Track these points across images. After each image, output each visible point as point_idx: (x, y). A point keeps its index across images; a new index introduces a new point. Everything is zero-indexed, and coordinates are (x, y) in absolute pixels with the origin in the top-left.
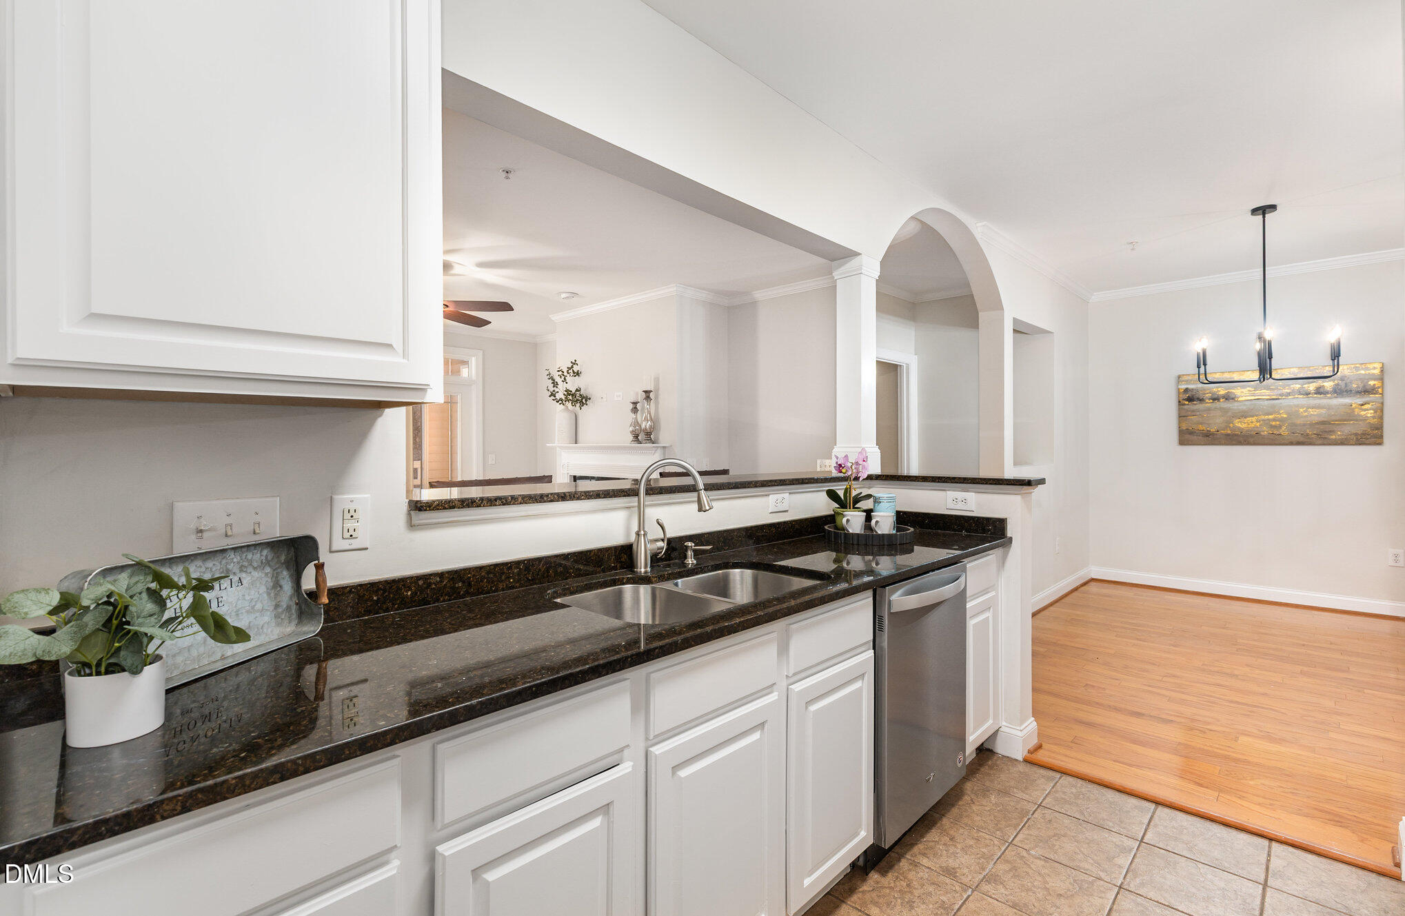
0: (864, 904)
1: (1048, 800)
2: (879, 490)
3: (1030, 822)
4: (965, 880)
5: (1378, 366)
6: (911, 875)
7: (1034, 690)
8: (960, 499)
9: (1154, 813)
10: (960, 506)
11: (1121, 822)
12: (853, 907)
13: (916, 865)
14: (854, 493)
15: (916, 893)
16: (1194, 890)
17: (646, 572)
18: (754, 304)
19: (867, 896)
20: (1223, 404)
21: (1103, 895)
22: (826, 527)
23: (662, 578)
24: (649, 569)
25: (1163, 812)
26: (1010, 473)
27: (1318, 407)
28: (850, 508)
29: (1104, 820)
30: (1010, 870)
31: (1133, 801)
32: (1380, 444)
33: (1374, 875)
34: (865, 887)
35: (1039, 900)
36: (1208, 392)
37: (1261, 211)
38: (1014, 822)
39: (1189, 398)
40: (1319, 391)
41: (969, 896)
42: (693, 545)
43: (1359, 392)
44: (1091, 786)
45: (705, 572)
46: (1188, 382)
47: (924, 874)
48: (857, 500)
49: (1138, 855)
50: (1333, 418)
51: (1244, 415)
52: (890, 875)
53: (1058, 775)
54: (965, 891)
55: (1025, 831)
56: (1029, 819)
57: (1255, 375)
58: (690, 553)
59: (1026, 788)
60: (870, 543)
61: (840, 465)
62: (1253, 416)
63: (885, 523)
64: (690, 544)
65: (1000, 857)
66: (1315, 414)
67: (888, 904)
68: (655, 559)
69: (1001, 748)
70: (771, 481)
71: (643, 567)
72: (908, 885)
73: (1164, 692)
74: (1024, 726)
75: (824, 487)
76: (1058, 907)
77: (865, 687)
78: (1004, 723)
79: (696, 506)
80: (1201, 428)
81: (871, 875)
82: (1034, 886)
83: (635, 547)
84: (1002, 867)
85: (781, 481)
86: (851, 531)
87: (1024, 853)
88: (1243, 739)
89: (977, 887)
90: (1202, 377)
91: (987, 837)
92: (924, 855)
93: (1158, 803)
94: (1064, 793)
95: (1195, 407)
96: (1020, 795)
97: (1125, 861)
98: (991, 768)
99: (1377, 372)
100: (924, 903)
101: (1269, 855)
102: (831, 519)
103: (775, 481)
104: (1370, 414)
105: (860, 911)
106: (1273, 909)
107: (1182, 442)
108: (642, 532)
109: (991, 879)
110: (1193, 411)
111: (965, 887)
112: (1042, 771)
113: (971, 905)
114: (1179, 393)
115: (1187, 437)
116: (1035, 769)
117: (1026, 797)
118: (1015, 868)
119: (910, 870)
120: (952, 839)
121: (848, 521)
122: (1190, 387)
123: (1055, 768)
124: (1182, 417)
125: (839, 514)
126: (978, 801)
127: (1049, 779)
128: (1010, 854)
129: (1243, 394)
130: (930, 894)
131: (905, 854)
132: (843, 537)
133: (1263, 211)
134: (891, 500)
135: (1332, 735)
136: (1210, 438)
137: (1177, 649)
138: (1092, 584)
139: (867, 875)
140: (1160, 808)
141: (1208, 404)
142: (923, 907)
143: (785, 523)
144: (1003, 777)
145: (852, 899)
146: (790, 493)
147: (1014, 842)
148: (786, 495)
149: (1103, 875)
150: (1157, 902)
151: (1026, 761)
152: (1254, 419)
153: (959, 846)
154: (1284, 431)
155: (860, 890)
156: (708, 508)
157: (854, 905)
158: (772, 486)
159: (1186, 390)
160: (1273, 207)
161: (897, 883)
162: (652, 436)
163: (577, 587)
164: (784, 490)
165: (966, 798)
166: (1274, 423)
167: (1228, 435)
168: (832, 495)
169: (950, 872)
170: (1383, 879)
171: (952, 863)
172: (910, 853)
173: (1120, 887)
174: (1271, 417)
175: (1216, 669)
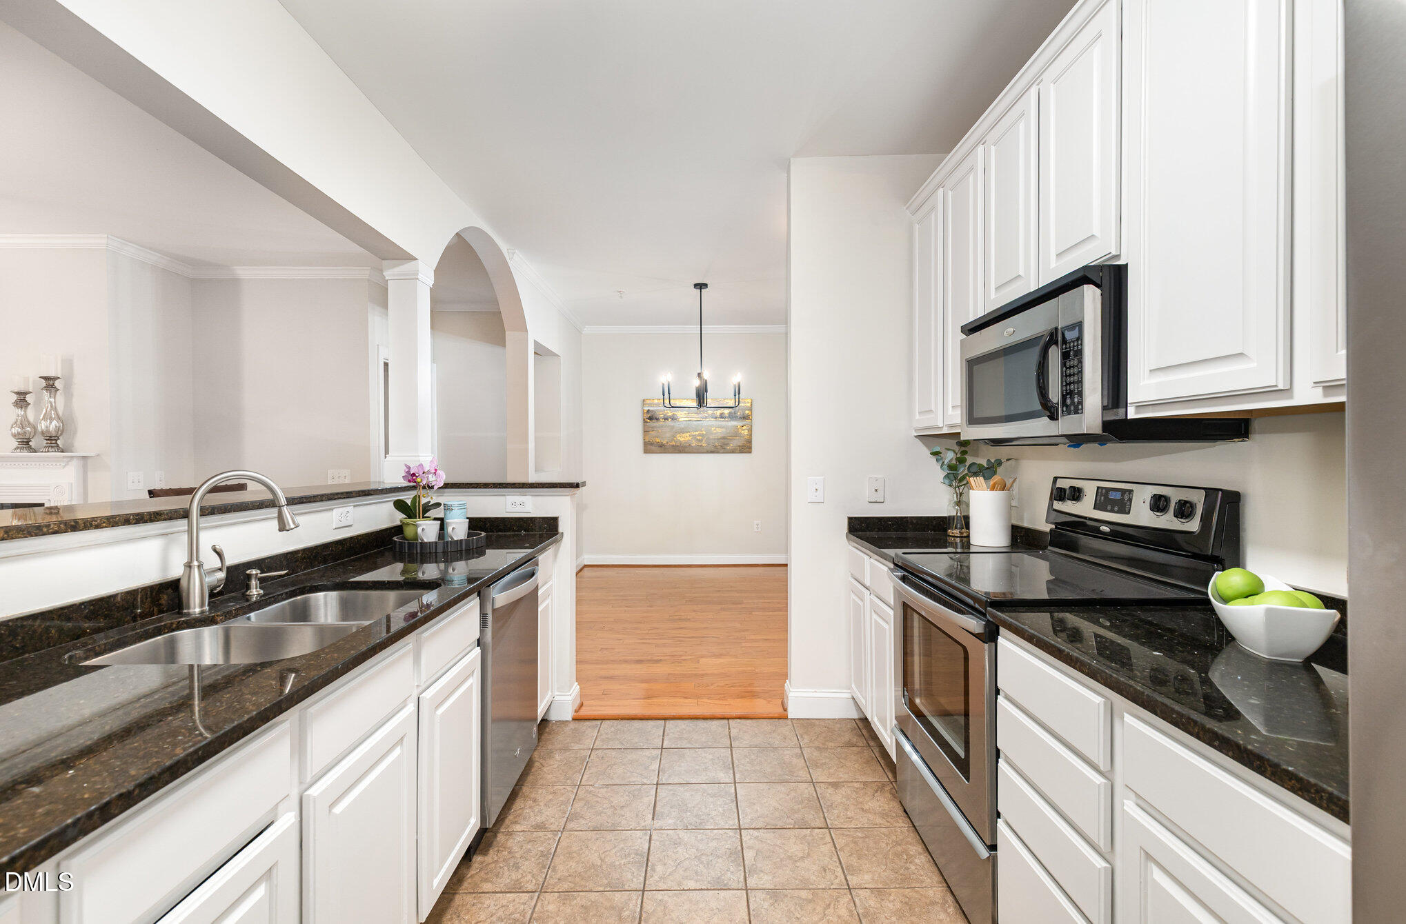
0: (476, 885)
1: (597, 742)
2: (448, 498)
3: (589, 764)
4: (553, 827)
5: (750, 401)
6: (509, 844)
7: (578, 662)
8: (518, 502)
9: (665, 727)
10: (519, 508)
11: (648, 740)
12: (466, 893)
13: (510, 834)
14: (424, 501)
15: (518, 855)
16: (697, 767)
17: (202, 612)
18: (235, 282)
19: (477, 878)
20: (670, 422)
21: (648, 794)
22: (395, 539)
23: (229, 616)
24: (207, 608)
25: (670, 724)
26: (532, 479)
27: (721, 427)
28: (419, 518)
29: (636, 743)
30: (585, 804)
31: (651, 723)
32: (750, 452)
33: (777, 720)
34: (472, 872)
35: (609, 817)
36: (661, 413)
37: (699, 287)
38: (578, 768)
39: (650, 417)
40: (722, 416)
41: (560, 838)
42: (259, 572)
43: (741, 418)
44: (623, 722)
45: (279, 602)
46: (650, 405)
47: (519, 838)
48: (427, 508)
49: (662, 758)
50: (729, 435)
51: (682, 431)
52: (491, 852)
53: (599, 722)
54: (556, 835)
55: (587, 772)
56: (587, 762)
57: (694, 404)
58: (253, 582)
59: (580, 740)
60: (448, 551)
61: (414, 475)
62: (687, 432)
63: (458, 530)
64: (254, 572)
65: (574, 799)
66: (719, 432)
67: (497, 876)
68: (214, 595)
69: (553, 717)
70: (337, 494)
71: (196, 606)
72: (509, 852)
73: (650, 641)
74: (572, 691)
75: (392, 497)
76: (623, 816)
77: (474, 682)
78: (557, 693)
79: (275, 523)
80: (658, 440)
81: (474, 860)
82: (604, 809)
83: (184, 583)
84: (578, 805)
85: (347, 493)
86: (426, 541)
87: (591, 788)
88: (702, 660)
89: (564, 828)
90: (667, 401)
91: (561, 787)
92: (516, 823)
93: (665, 719)
94: (607, 734)
95: (655, 424)
96: (577, 747)
97: (655, 766)
98: (550, 733)
99: (749, 405)
100: (526, 860)
101: (729, 729)
102: (398, 530)
103: (342, 493)
104: (746, 432)
105: (474, 893)
106: (738, 760)
107: (646, 451)
108: (196, 563)
109: (572, 818)
110: (652, 427)
111: (555, 832)
112: (588, 723)
113: (563, 843)
114: (644, 413)
115: (650, 447)
116: (582, 723)
117: (581, 746)
118: (588, 802)
119: (507, 840)
120: (535, 801)
121: (423, 530)
122: (651, 409)
123: (597, 717)
124: (645, 432)
125: (408, 524)
126: (547, 764)
127: (594, 727)
128: (581, 793)
129: (682, 415)
130: (529, 851)
131: (499, 829)
132: (419, 546)
133: (701, 286)
134: (464, 507)
135: (744, 644)
136: (663, 448)
137: (652, 608)
138: (585, 569)
139: (471, 861)
140: (668, 722)
141: (661, 423)
142: (527, 863)
143: (352, 538)
144: (560, 738)
145: (463, 887)
146: (354, 506)
147: (582, 783)
148: (351, 509)
149: (645, 781)
150: (680, 784)
151: (574, 719)
152: (688, 434)
153: (542, 804)
154: (704, 444)
155: (469, 875)
156: (292, 526)
157: (466, 891)
158: (339, 498)
159: (648, 411)
160: (705, 285)
161: (500, 855)
162: (59, 442)
163: (105, 644)
164: (348, 503)
165: (537, 764)
166: (698, 438)
167: (673, 446)
168: (400, 505)
169: (541, 827)
170: (780, 720)
171: (539, 819)
172: (503, 827)
173: (657, 784)
174: (697, 433)
175: (677, 617)
